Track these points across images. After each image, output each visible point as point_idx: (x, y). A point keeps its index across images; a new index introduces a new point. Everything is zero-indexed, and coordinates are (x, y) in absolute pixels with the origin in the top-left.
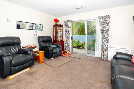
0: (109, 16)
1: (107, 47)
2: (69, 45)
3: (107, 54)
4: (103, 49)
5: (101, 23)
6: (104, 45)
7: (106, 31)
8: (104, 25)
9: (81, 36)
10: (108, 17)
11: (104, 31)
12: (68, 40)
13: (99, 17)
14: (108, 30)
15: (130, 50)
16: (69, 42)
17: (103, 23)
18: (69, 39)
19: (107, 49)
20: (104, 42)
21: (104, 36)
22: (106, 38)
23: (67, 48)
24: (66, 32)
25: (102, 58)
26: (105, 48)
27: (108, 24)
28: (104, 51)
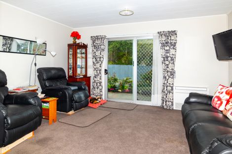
0: (175, 31)
1: (172, 86)
2: (100, 85)
3: (172, 99)
4: (165, 90)
5: (162, 44)
6: (167, 82)
7: (172, 57)
8: (167, 48)
9: (116, 66)
10: (174, 33)
11: (167, 57)
12: (98, 75)
13: (158, 33)
14: (174, 56)
15: (208, 90)
16: (100, 79)
17: (166, 43)
18: (100, 73)
19: (172, 89)
20: (167, 77)
21: (168, 67)
22: (171, 71)
23: (97, 91)
24: (94, 60)
25: (163, 106)
26: (169, 88)
27: (174, 45)
28: (167, 94)
